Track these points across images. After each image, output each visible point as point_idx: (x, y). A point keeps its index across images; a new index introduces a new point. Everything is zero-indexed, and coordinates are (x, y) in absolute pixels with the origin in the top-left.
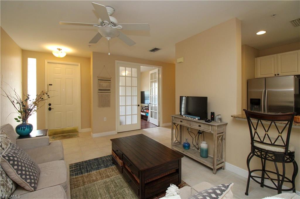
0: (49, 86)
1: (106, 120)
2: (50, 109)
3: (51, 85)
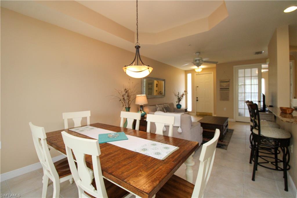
2: (197, 100)
3: (198, 87)
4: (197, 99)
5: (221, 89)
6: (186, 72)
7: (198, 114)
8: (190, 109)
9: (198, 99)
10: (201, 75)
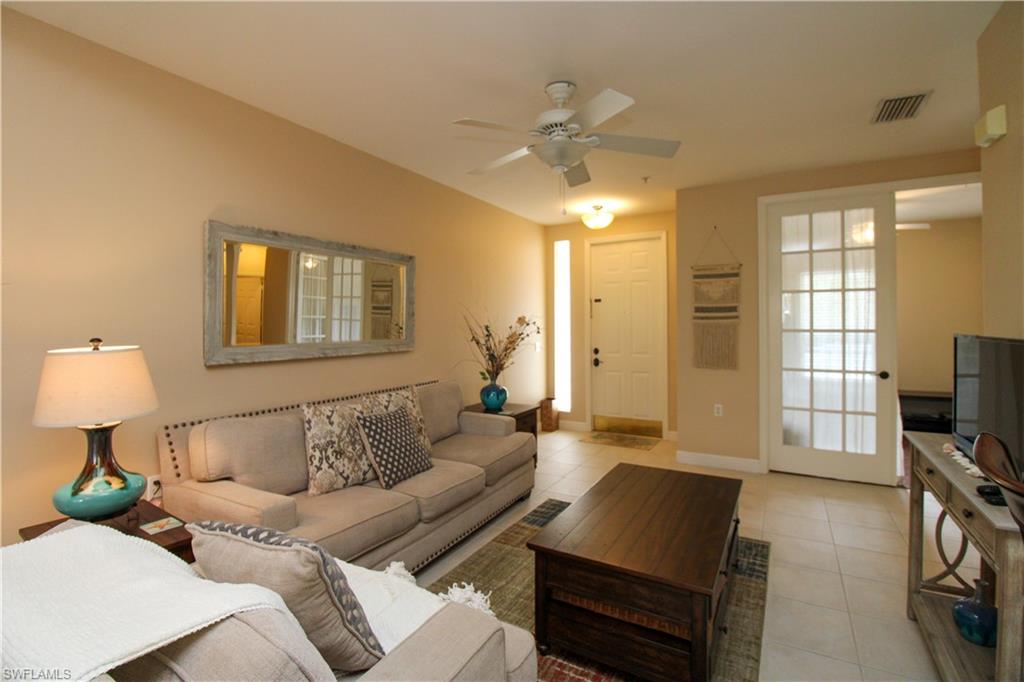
0: (594, 303)
1: (720, 415)
2: (596, 362)
3: (598, 301)
4: (594, 356)
5: (698, 310)
6: (550, 233)
7: (601, 423)
8: (562, 403)
9: (598, 356)
10: (615, 248)
